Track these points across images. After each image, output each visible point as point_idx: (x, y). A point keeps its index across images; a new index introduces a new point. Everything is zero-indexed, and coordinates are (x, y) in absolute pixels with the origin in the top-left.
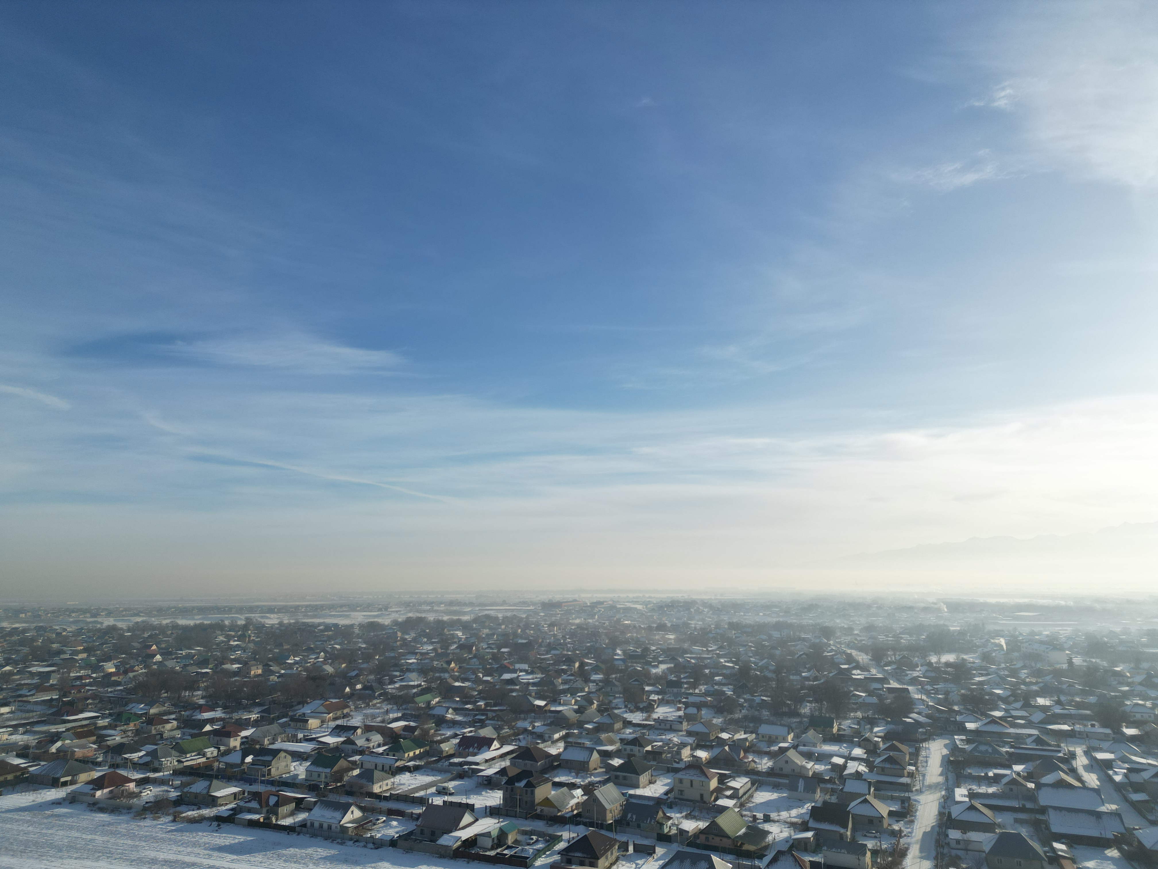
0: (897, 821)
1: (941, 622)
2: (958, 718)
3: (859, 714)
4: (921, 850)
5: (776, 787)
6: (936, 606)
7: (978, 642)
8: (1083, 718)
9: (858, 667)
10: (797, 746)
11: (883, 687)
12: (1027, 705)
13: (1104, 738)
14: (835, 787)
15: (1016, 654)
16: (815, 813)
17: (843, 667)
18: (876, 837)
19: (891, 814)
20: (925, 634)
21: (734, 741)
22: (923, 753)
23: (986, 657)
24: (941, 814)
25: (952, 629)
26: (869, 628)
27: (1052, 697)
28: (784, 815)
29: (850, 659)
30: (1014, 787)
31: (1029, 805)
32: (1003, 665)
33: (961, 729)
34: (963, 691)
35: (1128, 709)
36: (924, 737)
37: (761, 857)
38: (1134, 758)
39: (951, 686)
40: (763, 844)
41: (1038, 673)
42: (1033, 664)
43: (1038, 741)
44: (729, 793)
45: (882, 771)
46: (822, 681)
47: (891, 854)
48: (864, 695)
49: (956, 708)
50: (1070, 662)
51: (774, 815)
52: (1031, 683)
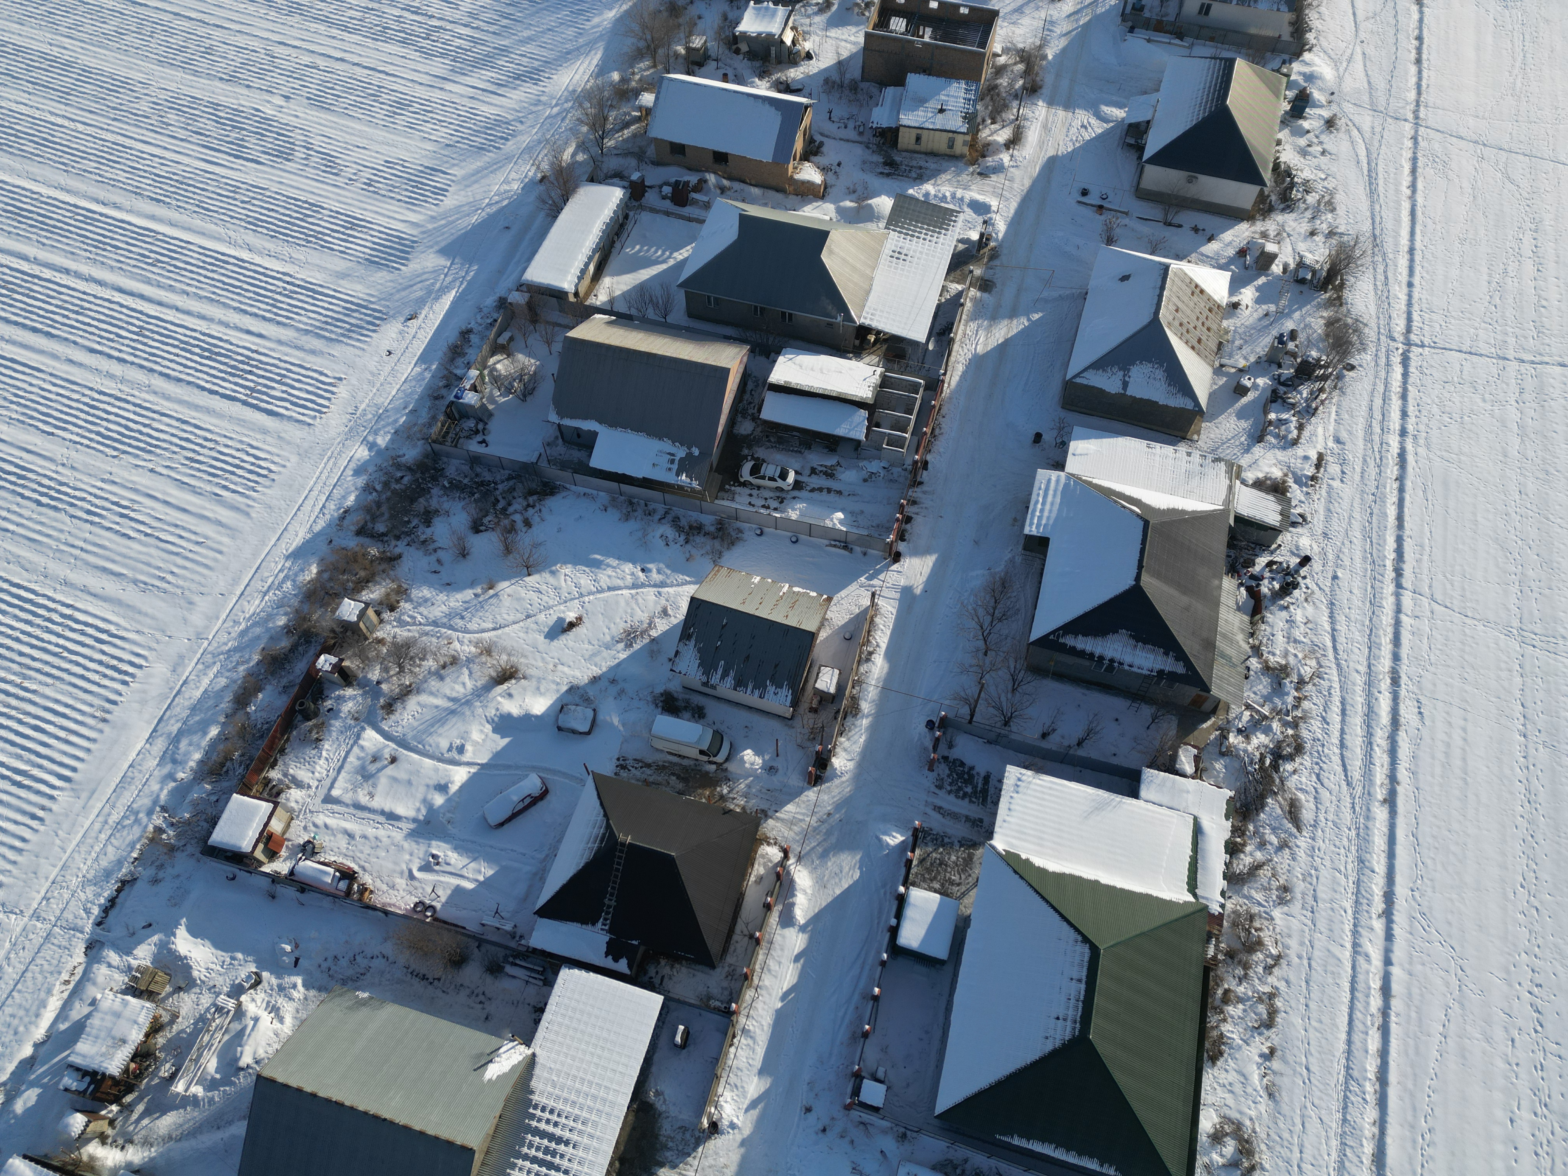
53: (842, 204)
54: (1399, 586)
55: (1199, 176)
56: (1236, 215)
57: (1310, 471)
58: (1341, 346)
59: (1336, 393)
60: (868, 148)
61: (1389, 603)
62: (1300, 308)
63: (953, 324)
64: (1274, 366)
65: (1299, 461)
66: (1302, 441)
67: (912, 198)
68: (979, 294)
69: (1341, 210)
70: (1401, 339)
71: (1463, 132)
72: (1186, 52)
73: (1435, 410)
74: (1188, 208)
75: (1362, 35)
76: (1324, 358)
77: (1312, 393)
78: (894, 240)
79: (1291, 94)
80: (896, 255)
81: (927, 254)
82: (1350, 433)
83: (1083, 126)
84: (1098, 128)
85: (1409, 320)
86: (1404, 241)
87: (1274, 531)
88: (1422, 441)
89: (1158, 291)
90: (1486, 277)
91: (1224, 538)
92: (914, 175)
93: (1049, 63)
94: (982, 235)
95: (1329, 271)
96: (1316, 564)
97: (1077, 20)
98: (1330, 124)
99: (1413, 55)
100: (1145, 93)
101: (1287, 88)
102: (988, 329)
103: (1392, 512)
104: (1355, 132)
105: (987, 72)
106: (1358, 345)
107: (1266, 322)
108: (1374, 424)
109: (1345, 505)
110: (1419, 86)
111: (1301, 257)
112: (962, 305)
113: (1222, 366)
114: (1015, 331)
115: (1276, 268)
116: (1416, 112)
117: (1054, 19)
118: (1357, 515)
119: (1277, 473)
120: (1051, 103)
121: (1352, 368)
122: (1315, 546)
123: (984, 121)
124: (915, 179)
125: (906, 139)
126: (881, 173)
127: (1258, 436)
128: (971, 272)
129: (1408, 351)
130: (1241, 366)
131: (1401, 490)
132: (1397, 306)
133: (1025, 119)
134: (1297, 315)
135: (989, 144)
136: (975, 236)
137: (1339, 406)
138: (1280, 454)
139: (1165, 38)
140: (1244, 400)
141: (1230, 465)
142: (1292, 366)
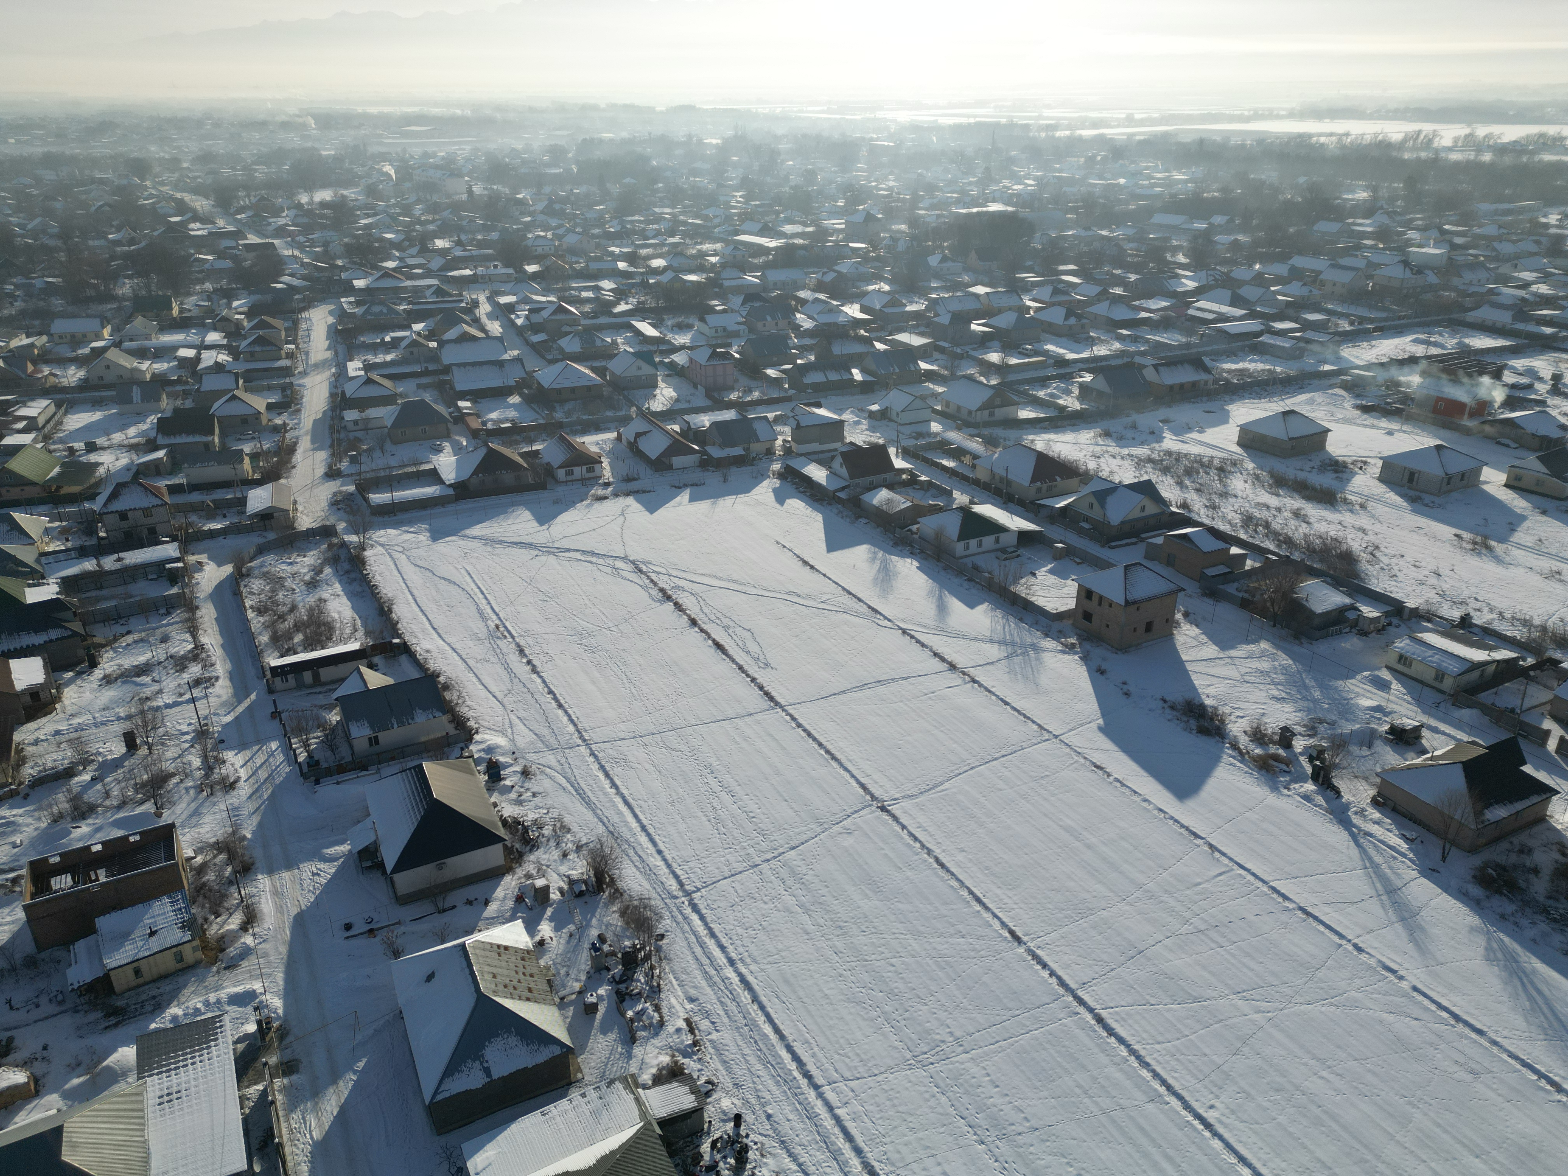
0: (280, 414)
1: (309, 144)
2: (343, 275)
3: (208, 286)
4: (313, 441)
5: (96, 404)
6: (300, 120)
7: (359, 170)
8: (487, 258)
9: (196, 218)
10: (121, 342)
11: (238, 245)
12: (425, 250)
13: (506, 279)
14: (187, 387)
15: (408, 185)
16: (163, 426)
17: (173, 219)
18: (253, 438)
19: (270, 407)
20: (288, 163)
21: (11, 351)
22: (304, 326)
23: (371, 191)
24: (333, 395)
25: (324, 153)
26: (205, 158)
27: (452, 237)
28: (118, 437)
29: (181, 207)
30: (415, 350)
31: (432, 367)
32: (393, 201)
33: (350, 289)
34: (346, 240)
35: (530, 243)
36: (302, 305)
37: (92, 497)
38: (535, 297)
39: (330, 234)
40: (93, 481)
41: (434, 208)
42: (429, 197)
43: (439, 292)
44: (20, 425)
45: (252, 356)
46: (143, 244)
47: (276, 454)
48: (211, 258)
49: (340, 263)
50: (470, 192)
51: (101, 441)
52: (428, 222)
53: (67, 1086)
54: (816, 1087)
55: (447, 860)
56: (495, 874)
57: (688, 1040)
58: (643, 925)
59: (664, 962)
60: (77, 1011)
61: (819, 1108)
62: (593, 915)
63: (272, 1128)
64: (604, 972)
65: (675, 1037)
66: (666, 1018)
67: (158, 1031)
68: (286, 1081)
69: (575, 828)
70: (681, 894)
71: (622, 735)
72: (377, 776)
73: (740, 931)
74: (452, 889)
75: (510, 707)
76: (637, 942)
77: (646, 975)
78: (155, 1085)
79: (482, 768)
80: (166, 1098)
81: (204, 1077)
82: (696, 987)
83: (314, 874)
84: (330, 869)
85: (676, 877)
86: (634, 824)
87: (697, 1112)
88: (748, 960)
89: (467, 971)
90: (705, 819)
91: (661, 1151)
92: (148, 1008)
93: (250, 840)
94: (259, 1023)
95: (596, 875)
96: (748, 1117)
97: (260, 797)
98: (526, 773)
99: (554, 704)
100: (359, 822)
101: (476, 765)
102: (316, 1109)
103: (768, 1029)
104: (548, 770)
105: (187, 878)
106: (654, 917)
107: (574, 942)
108: (708, 970)
109: (733, 1048)
110: (572, 721)
111: (568, 877)
112: (273, 1102)
113: (562, 999)
114: (346, 1092)
115: (555, 896)
116: (581, 737)
117: (236, 805)
118: (747, 1051)
119: (665, 1059)
120: (270, 871)
121: (662, 936)
122: (736, 1102)
123: (206, 920)
124: (153, 1012)
125: (119, 982)
126: (106, 1028)
127: (630, 1039)
128: (266, 1064)
129: (692, 899)
130: (577, 989)
131: (762, 1007)
132: (661, 872)
133: (251, 897)
134: (594, 921)
135: (223, 937)
136: (252, 1028)
137: (673, 972)
138: (656, 1042)
139: (352, 775)
140: (599, 1015)
141: (624, 1080)
142: (617, 963)
